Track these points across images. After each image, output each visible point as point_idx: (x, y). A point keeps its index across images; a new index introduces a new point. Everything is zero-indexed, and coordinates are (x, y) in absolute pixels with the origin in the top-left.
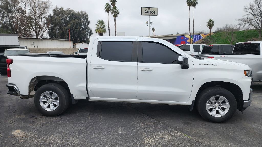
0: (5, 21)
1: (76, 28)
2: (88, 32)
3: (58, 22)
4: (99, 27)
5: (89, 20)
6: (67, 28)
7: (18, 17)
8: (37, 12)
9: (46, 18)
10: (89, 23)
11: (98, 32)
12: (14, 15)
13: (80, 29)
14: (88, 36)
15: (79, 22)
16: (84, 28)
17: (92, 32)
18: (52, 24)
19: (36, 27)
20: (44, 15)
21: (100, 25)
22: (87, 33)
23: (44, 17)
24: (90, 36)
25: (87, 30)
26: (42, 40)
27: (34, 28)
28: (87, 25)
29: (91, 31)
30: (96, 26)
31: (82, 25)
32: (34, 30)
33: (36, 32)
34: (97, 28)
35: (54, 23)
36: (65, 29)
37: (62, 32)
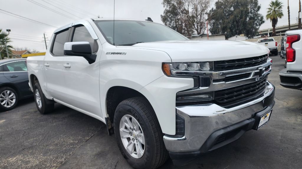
0: (172, 24)
1: (241, 18)
2: (258, 21)
3: (219, 16)
4: (272, 11)
5: (259, 5)
6: (229, 20)
7: (182, 19)
8: (199, 9)
9: (208, 13)
10: (259, 8)
11: (270, 18)
12: (179, 17)
13: (246, 19)
14: (257, 26)
15: (245, 9)
16: (252, 16)
17: (263, 20)
18: (213, 19)
19: (197, 26)
20: (206, 11)
21: (273, 8)
22: (256, 22)
23: (206, 13)
24: (260, 25)
25: (256, 18)
26: (192, 38)
27: (195, 27)
28: (257, 12)
29: (262, 18)
30: (268, 10)
31: (248, 13)
32: (196, 30)
33: (197, 30)
34: (269, 13)
35: (215, 18)
36: (227, 22)
37: (223, 26)
